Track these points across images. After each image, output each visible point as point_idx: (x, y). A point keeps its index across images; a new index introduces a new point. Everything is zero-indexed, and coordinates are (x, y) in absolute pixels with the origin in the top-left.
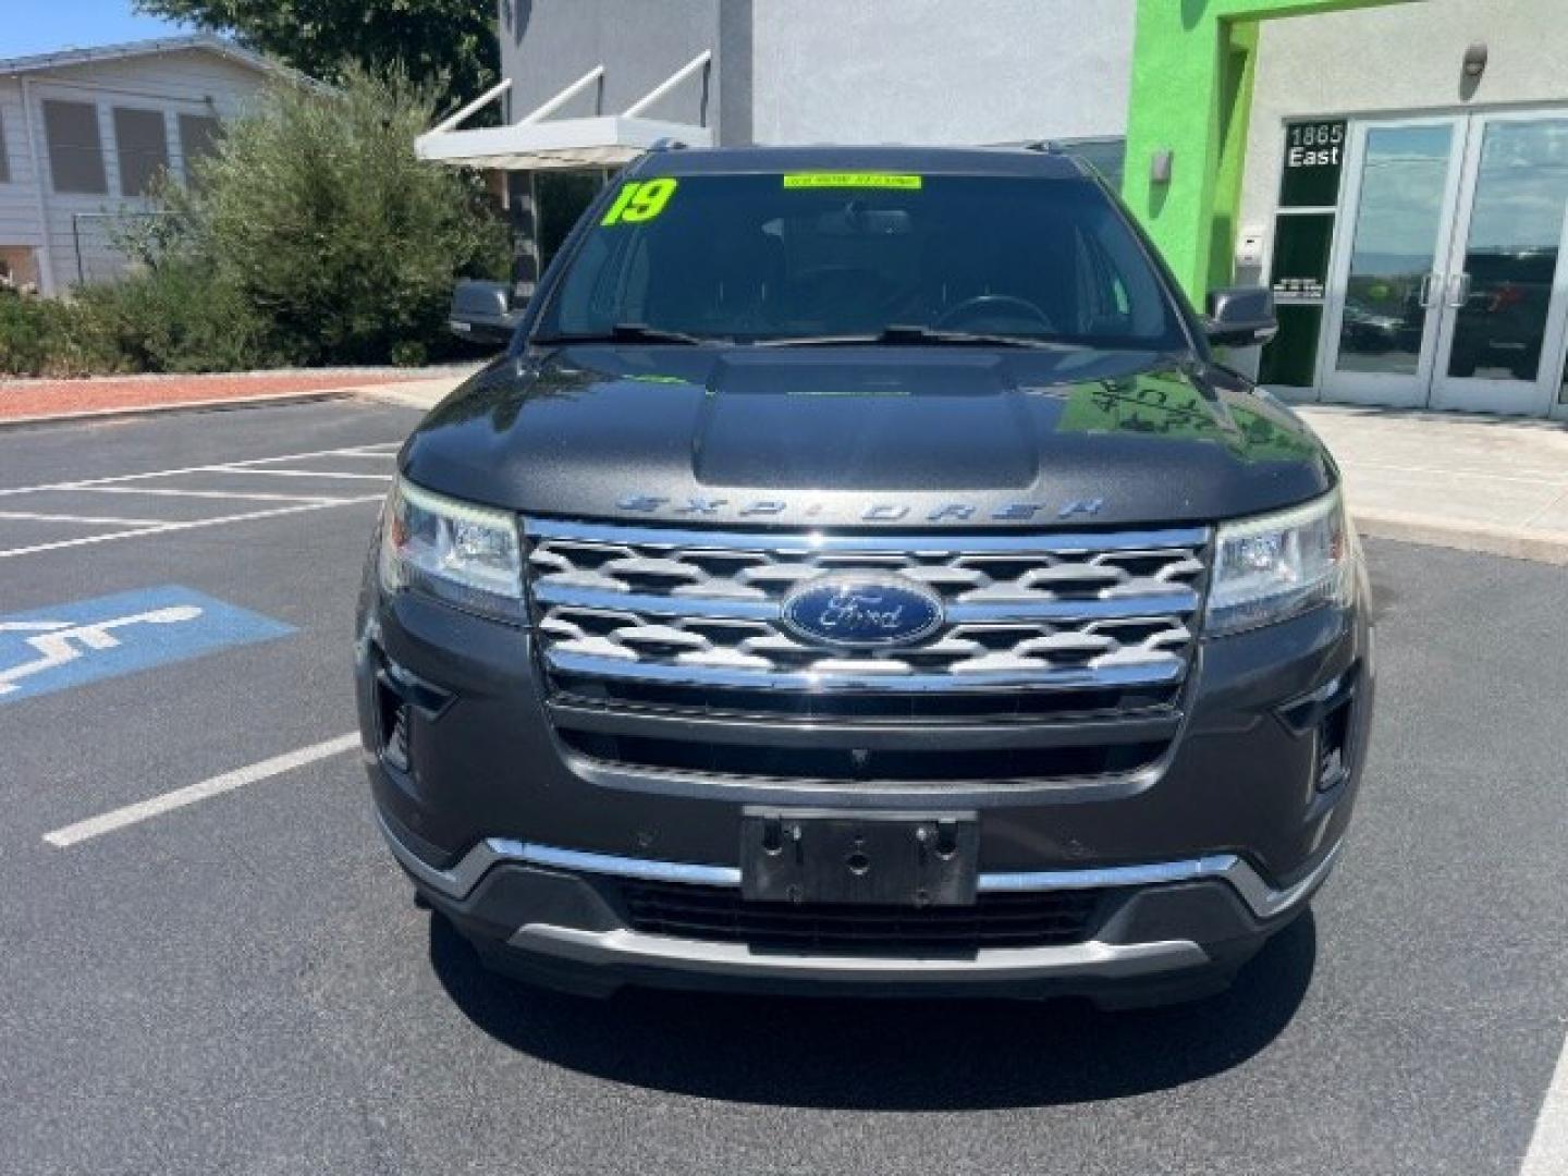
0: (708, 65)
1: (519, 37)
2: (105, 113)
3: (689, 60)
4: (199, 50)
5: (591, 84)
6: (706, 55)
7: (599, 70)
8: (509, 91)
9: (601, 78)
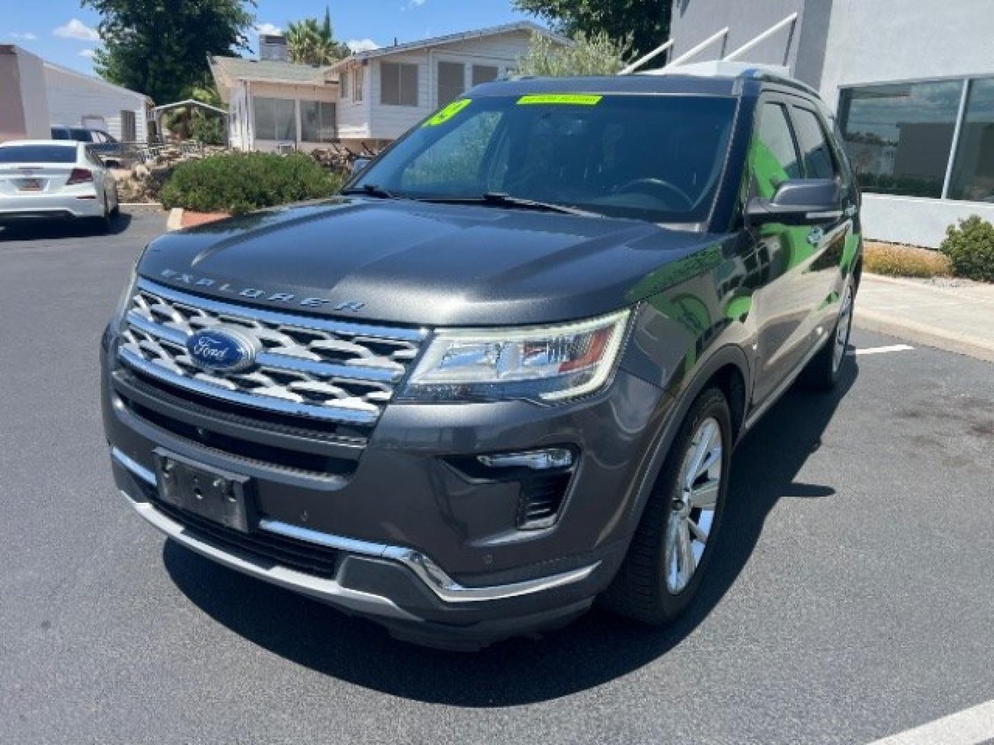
0: (794, 22)
1: (683, 11)
2: (469, 69)
3: (782, 19)
4: (521, 31)
5: (717, 41)
6: (794, 15)
7: (726, 30)
8: (672, 47)
9: (726, 36)
